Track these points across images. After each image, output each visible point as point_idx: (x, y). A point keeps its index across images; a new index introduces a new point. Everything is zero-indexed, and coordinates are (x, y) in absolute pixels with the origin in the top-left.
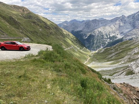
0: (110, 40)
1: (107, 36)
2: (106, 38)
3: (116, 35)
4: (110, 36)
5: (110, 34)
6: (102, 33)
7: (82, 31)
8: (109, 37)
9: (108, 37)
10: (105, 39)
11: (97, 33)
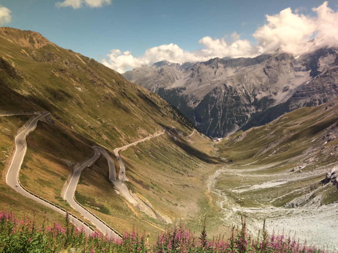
0: (257, 109)
1: (248, 98)
2: (246, 105)
3: (271, 96)
4: (256, 99)
5: (257, 93)
6: (235, 91)
7: (184, 89)
8: (253, 100)
9: (250, 101)
10: (244, 108)
11: (223, 91)
